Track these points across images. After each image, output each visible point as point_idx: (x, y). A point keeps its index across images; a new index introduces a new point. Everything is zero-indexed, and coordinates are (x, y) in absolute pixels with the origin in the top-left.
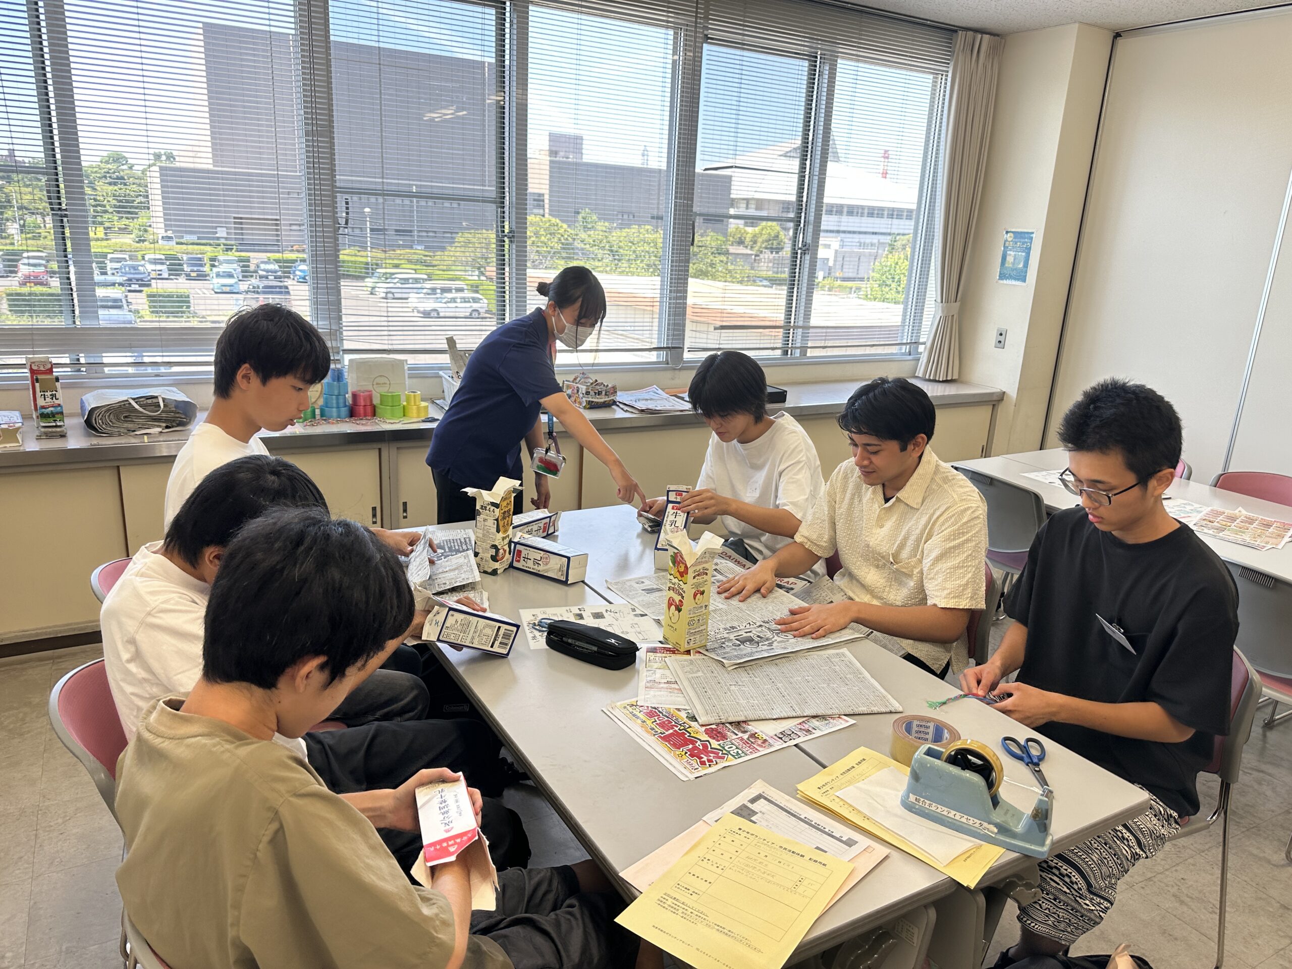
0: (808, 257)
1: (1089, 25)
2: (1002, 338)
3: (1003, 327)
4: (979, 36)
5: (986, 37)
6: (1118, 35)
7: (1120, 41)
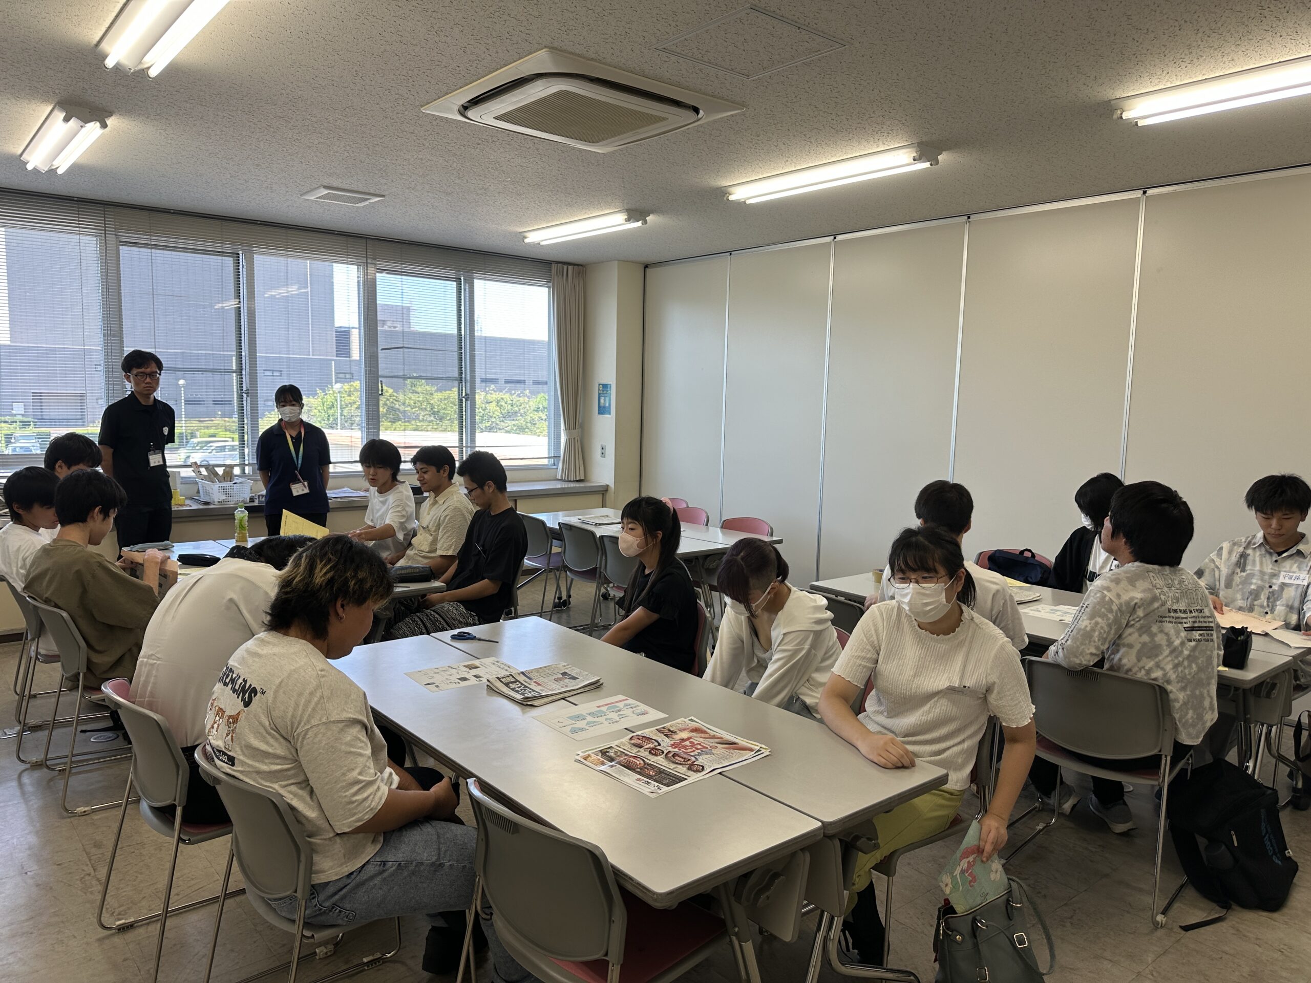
0: (469, 402)
1: (625, 262)
2: (603, 451)
3: (604, 444)
4: (565, 267)
5: (570, 267)
6: (646, 267)
7: (648, 270)
